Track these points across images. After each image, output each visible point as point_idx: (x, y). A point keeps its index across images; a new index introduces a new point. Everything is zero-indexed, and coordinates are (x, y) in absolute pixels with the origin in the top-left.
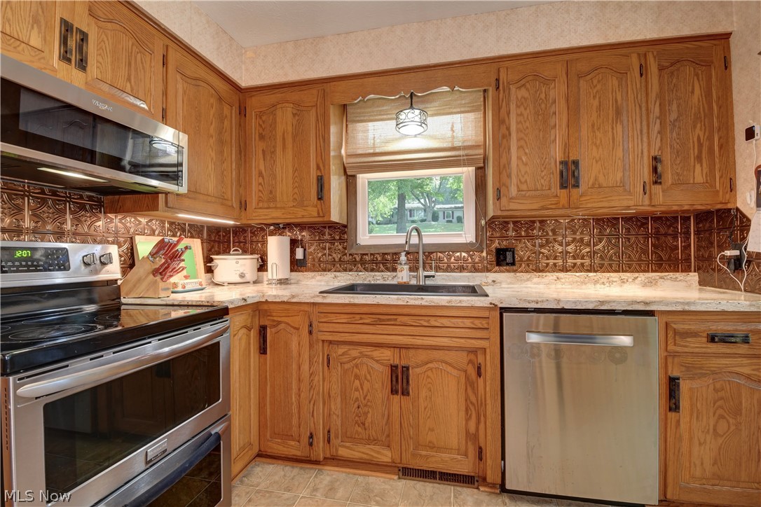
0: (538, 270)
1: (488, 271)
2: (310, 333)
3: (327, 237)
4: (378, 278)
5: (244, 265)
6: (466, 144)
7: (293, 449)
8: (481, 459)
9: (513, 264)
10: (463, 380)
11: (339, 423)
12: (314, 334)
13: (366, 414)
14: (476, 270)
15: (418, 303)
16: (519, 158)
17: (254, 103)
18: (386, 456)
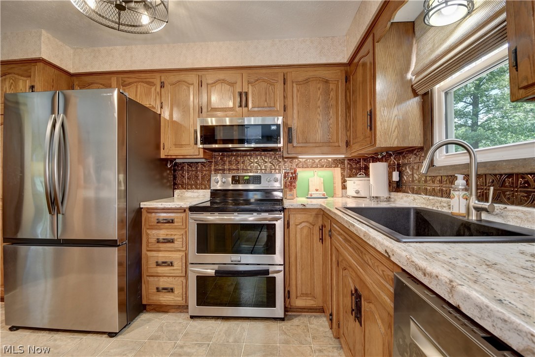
5: (359, 185)
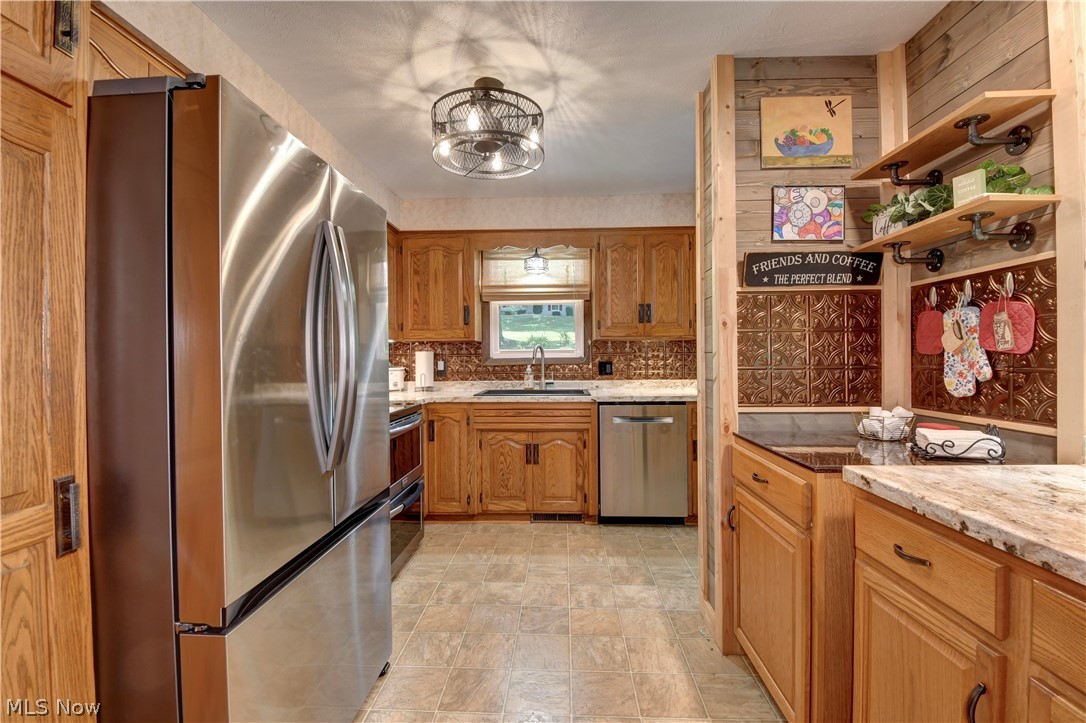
0: (629, 378)
1: (593, 379)
2: (468, 424)
3: (464, 351)
4: (508, 385)
6: (577, 283)
7: (454, 508)
8: (585, 501)
9: (611, 373)
10: (574, 451)
11: (488, 487)
12: (471, 426)
13: (508, 479)
14: (585, 378)
15: (545, 401)
16: (612, 300)
17: (410, 245)
18: (522, 507)
